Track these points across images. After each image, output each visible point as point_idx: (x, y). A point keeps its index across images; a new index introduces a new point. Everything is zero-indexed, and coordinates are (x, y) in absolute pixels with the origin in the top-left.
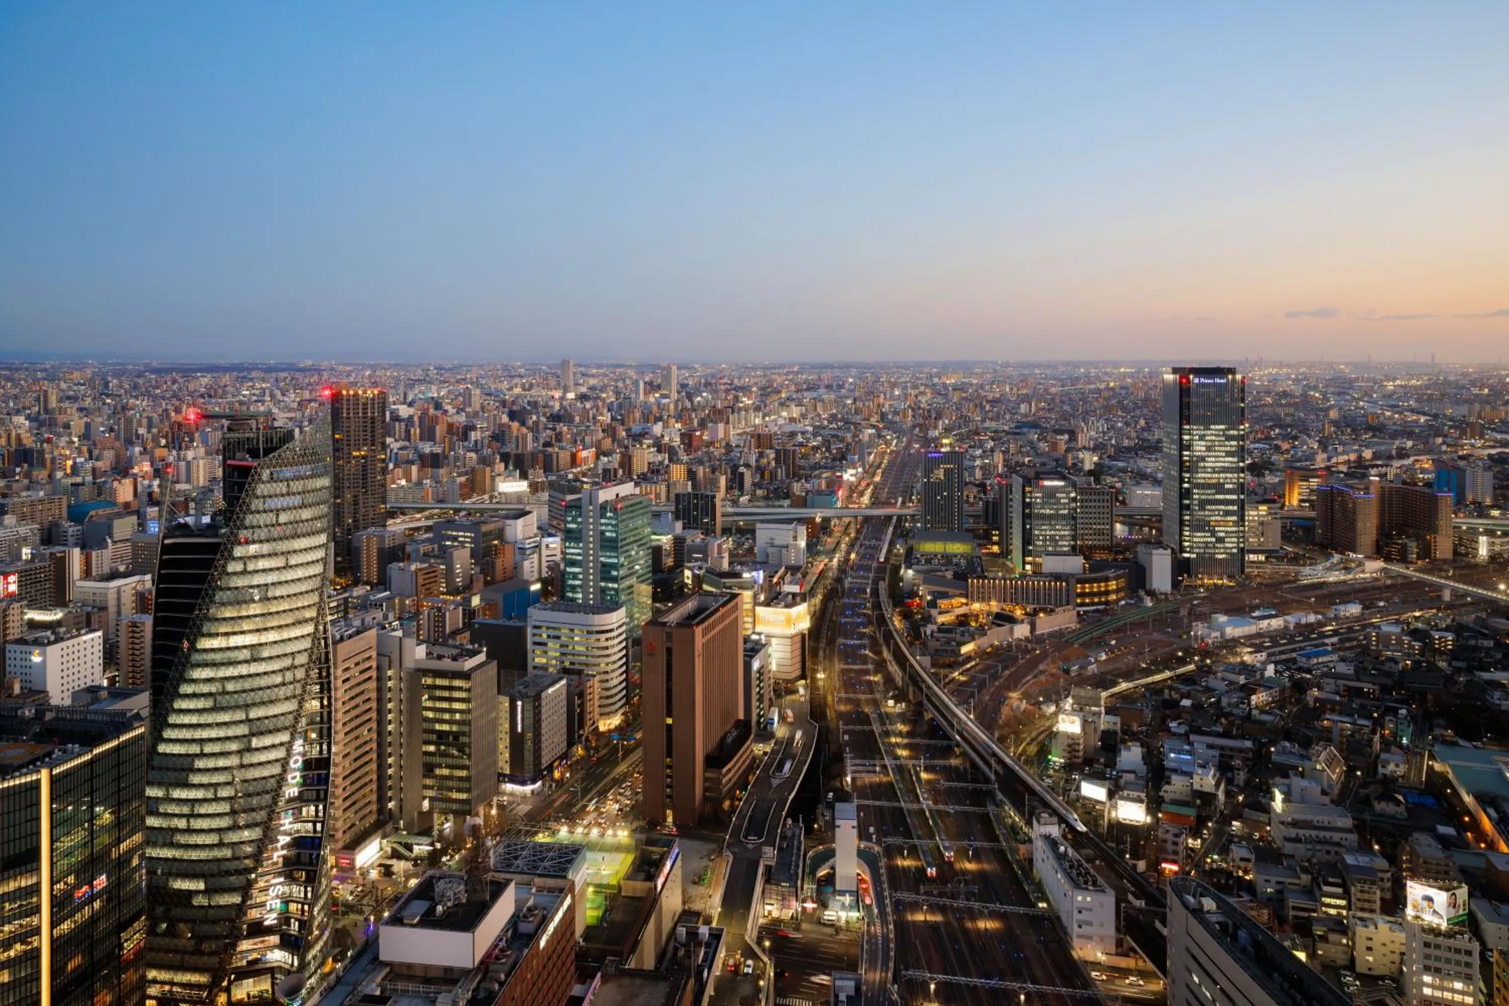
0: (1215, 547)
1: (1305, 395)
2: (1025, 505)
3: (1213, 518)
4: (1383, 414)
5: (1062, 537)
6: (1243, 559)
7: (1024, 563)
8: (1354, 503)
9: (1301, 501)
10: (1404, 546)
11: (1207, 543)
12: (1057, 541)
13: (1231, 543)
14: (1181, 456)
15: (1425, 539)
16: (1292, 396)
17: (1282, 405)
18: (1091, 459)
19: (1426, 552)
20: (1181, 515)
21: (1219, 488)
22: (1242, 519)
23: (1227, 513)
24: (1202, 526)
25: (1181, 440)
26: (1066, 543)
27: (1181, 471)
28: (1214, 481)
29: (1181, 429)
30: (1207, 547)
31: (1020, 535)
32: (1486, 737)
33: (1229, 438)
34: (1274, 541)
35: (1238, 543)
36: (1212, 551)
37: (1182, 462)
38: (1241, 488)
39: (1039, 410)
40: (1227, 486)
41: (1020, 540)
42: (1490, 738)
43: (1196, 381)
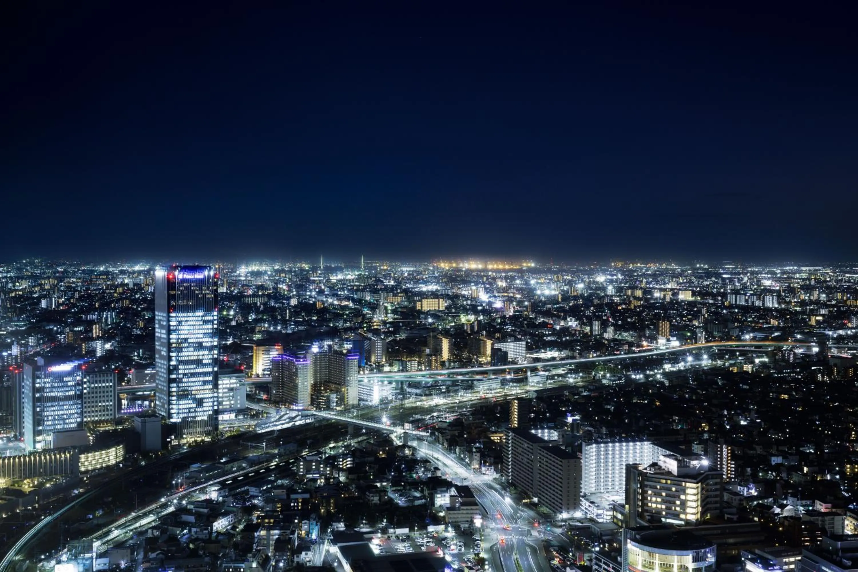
0: (195, 411)
1: (275, 289)
2: (35, 390)
3: (194, 388)
4: (327, 301)
5: (70, 416)
6: (217, 419)
7: (35, 442)
8: (296, 369)
9: (264, 370)
10: (328, 398)
11: (190, 408)
12: (64, 419)
13: (208, 406)
14: (169, 339)
15: (341, 391)
16: (266, 289)
17: (259, 296)
18: (103, 347)
19: (342, 400)
20: (169, 387)
21: (199, 363)
22: (216, 386)
23: (205, 383)
24: (184, 395)
25: (169, 326)
26: (73, 421)
27: (169, 351)
28: (195, 358)
29: (169, 317)
30: (189, 412)
31: (31, 418)
32: (362, 523)
33: (205, 322)
34: (241, 402)
35: (213, 406)
36: (193, 415)
37: (169, 344)
38: (215, 362)
39: (58, 305)
40: (204, 362)
41: (31, 422)
42: (366, 524)
43: (180, 276)
